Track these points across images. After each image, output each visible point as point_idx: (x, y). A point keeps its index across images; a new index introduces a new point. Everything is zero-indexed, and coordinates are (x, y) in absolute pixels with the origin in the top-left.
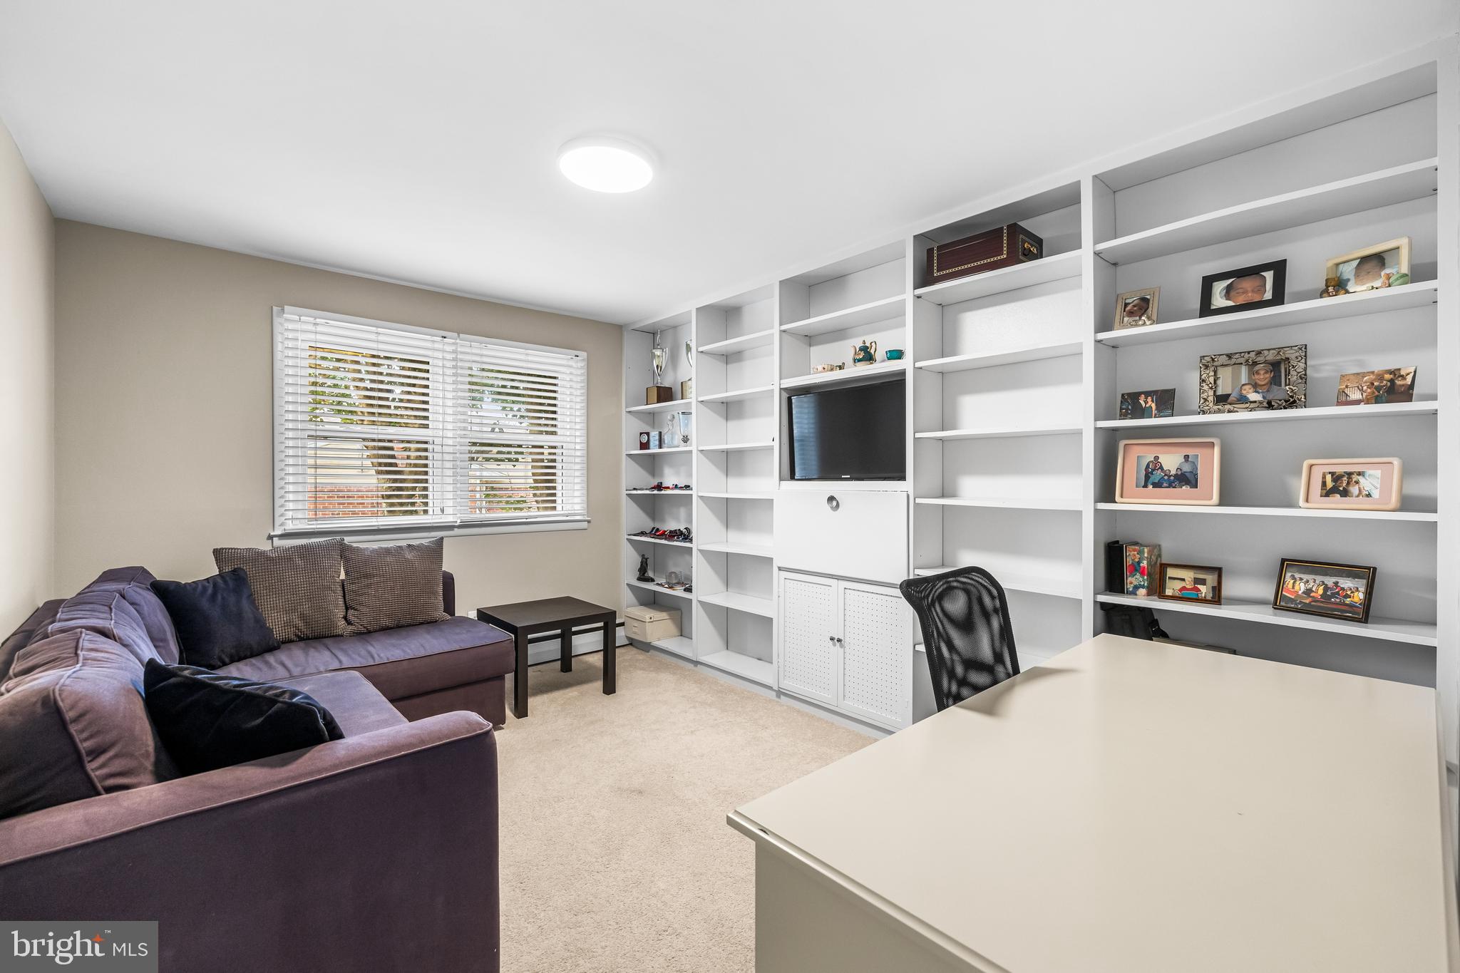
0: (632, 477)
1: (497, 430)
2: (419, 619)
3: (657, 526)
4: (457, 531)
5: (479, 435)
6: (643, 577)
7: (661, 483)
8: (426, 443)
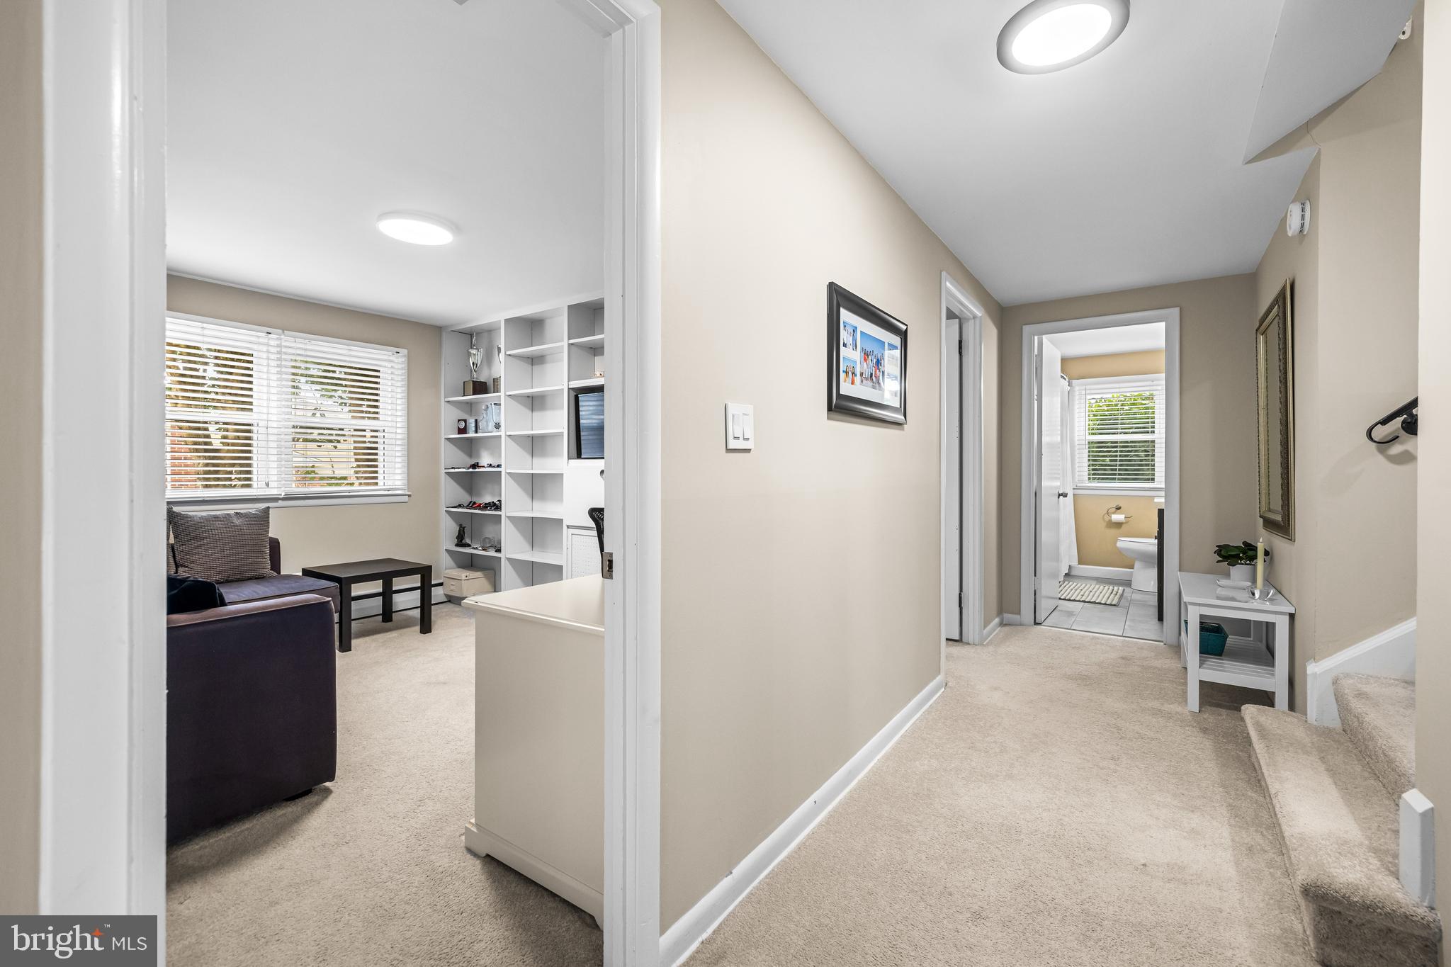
0: (450, 457)
1: (318, 415)
2: (248, 575)
3: (474, 500)
4: (281, 503)
5: (304, 419)
6: (461, 541)
7: (478, 463)
8: (250, 425)
